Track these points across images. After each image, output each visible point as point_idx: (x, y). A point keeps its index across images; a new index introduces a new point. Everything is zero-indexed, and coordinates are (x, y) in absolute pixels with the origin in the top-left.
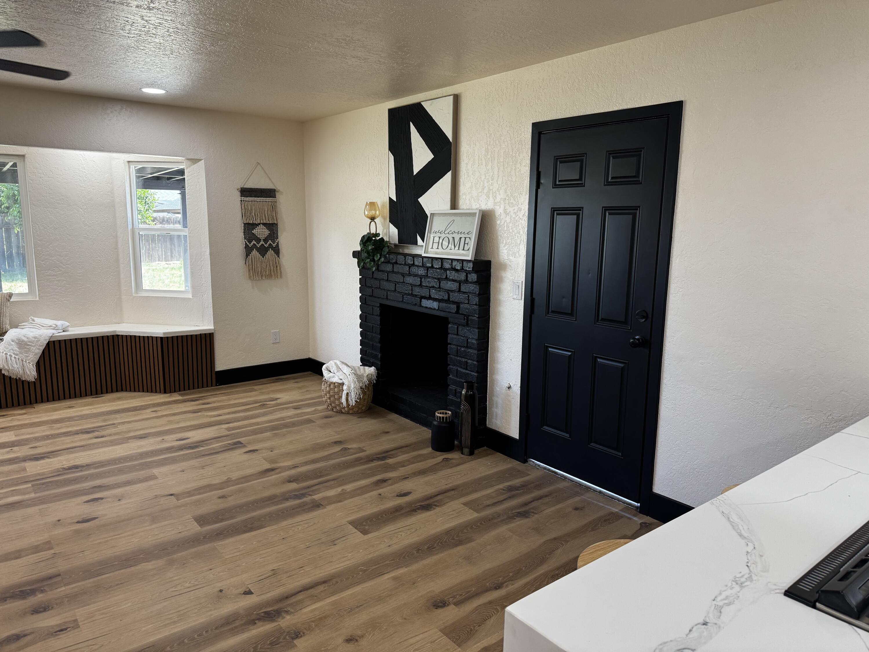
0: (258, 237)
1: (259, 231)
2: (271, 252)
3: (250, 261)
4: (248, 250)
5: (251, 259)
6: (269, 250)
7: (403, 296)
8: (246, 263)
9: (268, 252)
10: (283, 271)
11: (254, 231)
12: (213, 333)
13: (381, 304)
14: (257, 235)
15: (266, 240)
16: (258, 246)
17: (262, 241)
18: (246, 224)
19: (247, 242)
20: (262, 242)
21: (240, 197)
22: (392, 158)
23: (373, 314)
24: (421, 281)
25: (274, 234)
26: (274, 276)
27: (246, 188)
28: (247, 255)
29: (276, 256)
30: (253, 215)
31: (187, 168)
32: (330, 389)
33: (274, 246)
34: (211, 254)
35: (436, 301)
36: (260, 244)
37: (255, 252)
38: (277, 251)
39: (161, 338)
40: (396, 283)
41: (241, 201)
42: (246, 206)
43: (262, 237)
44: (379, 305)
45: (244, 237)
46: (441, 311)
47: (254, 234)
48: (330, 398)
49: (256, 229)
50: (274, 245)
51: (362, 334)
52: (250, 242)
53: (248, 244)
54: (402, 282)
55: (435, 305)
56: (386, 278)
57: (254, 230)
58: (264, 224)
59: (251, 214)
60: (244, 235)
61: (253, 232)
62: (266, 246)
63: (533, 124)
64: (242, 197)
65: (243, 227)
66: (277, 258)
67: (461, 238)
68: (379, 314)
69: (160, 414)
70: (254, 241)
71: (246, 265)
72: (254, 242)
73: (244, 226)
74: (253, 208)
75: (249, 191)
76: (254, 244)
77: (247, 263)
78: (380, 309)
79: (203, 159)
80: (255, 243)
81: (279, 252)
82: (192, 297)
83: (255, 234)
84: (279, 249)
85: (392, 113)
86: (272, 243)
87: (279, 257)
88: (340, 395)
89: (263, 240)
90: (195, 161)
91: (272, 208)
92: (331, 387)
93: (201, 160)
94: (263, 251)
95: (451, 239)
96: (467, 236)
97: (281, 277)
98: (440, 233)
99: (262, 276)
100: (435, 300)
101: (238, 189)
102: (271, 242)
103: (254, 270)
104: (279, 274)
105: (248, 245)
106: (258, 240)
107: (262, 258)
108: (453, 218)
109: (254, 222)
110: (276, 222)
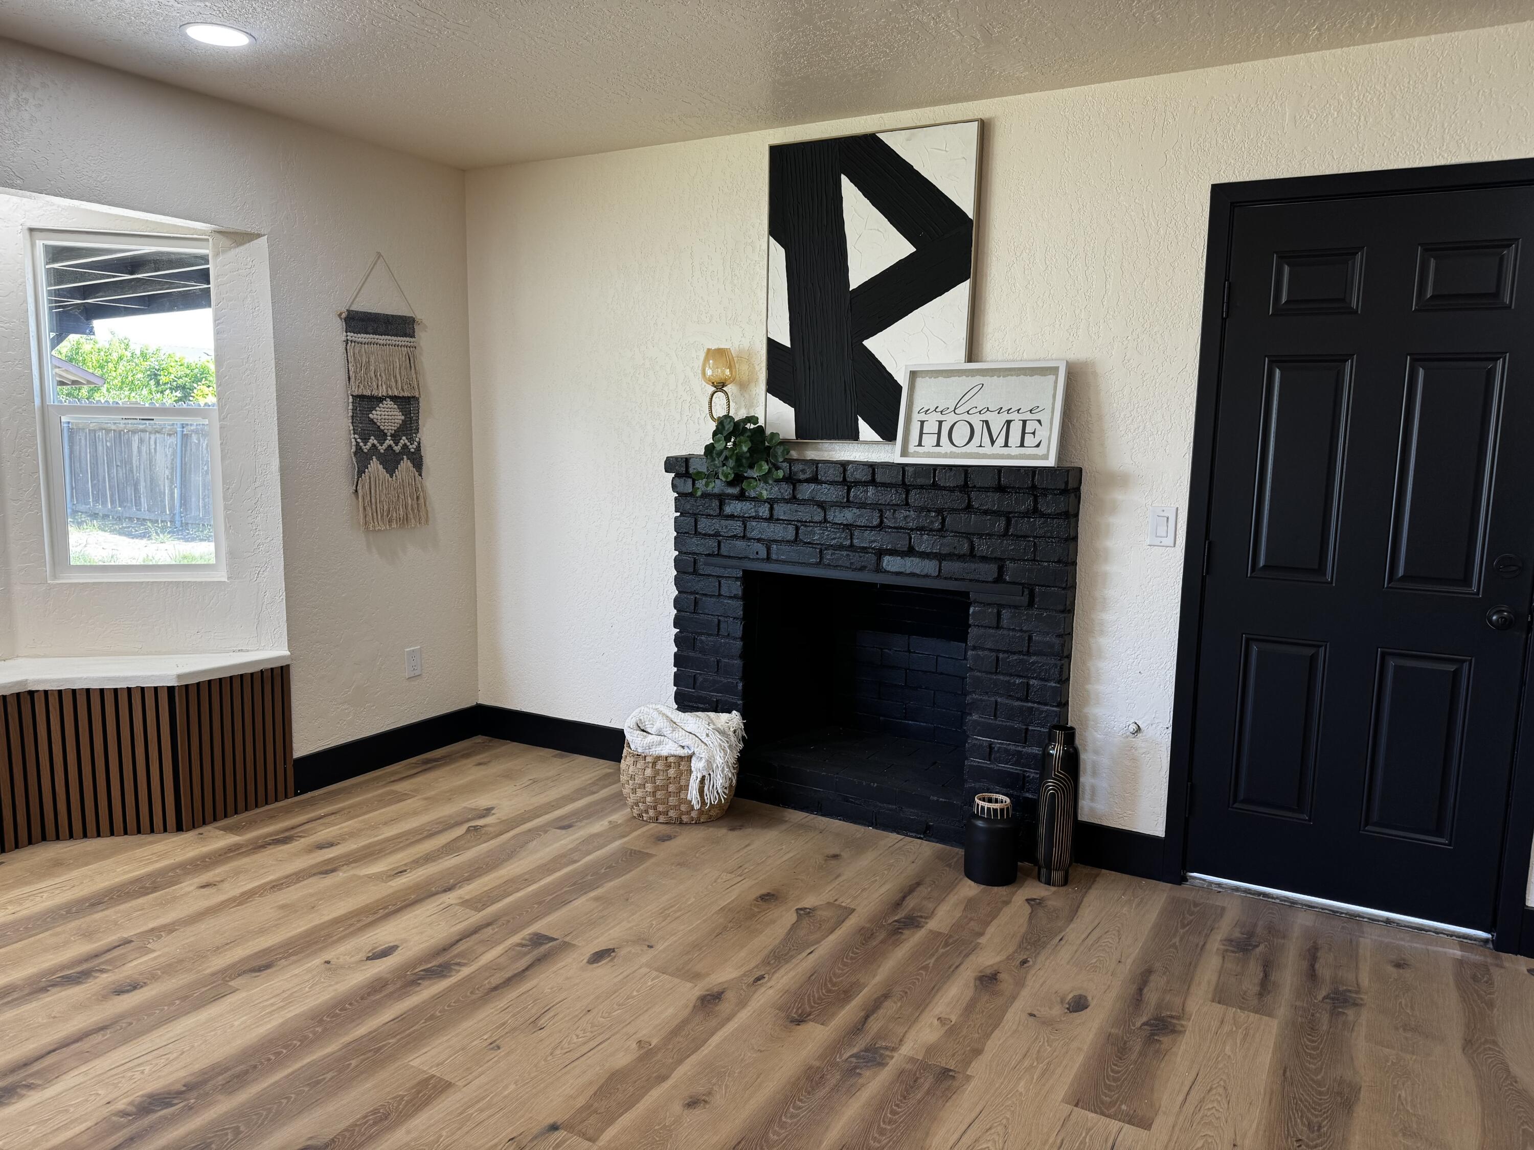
0: (382, 427)
1: (383, 413)
2: (406, 465)
3: (367, 487)
4: (362, 459)
5: (368, 481)
6: (403, 459)
7: (821, 552)
8: (356, 491)
9: (399, 463)
10: (429, 509)
11: (374, 415)
12: (288, 666)
13: (745, 572)
14: (379, 424)
15: (396, 437)
16: (382, 449)
17: (389, 438)
18: (358, 396)
19: (359, 440)
20: (389, 442)
21: (345, 333)
22: (779, 253)
23: (720, 595)
24: (881, 517)
25: (411, 421)
26: (413, 521)
27: (357, 312)
28: (361, 472)
29: (417, 474)
30: (373, 375)
31: (217, 255)
32: (657, 773)
33: (412, 450)
34: (283, 470)
35: (931, 559)
36: (385, 445)
37: (375, 466)
38: (417, 462)
39: (171, 689)
40: (799, 524)
41: (347, 344)
42: (357, 356)
43: (389, 428)
44: (740, 574)
45: (352, 428)
46: (946, 578)
47: (372, 420)
48: (654, 794)
49: (377, 408)
50: (412, 448)
51: (678, 640)
52: (365, 441)
53: (361, 444)
54: (820, 522)
55: (929, 567)
56: (766, 514)
57: (374, 412)
58: (394, 398)
59: (366, 374)
60: (352, 423)
61: (370, 415)
62: (397, 449)
63: (1213, 185)
64: (348, 334)
65: (351, 404)
66: (418, 478)
67: (1009, 422)
68: (740, 593)
69: (232, 890)
70: (372, 437)
71: (357, 497)
72: (373, 440)
73: (353, 403)
74: (372, 360)
75: (362, 320)
76: (374, 445)
77: (360, 491)
78: (743, 584)
79: (264, 235)
80: (375, 442)
81: (422, 465)
82: (228, 578)
83: (375, 421)
84: (421, 457)
85: (778, 154)
86: (409, 444)
87: (420, 475)
88: (683, 783)
89: (392, 435)
90: (241, 238)
91: (408, 361)
92: (658, 767)
93: (259, 236)
94: (390, 462)
95: (978, 427)
96: (1028, 416)
97: (427, 521)
98: (941, 412)
99: (390, 521)
100: (924, 555)
101: (340, 315)
102: (406, 441)
103: (374, 507)
104: (423, 513)
105: (361, 448)
106: (382, 436)
107: (390, 479)
108: (978, 380)
109: (375, 393)
110: (417, 396)
